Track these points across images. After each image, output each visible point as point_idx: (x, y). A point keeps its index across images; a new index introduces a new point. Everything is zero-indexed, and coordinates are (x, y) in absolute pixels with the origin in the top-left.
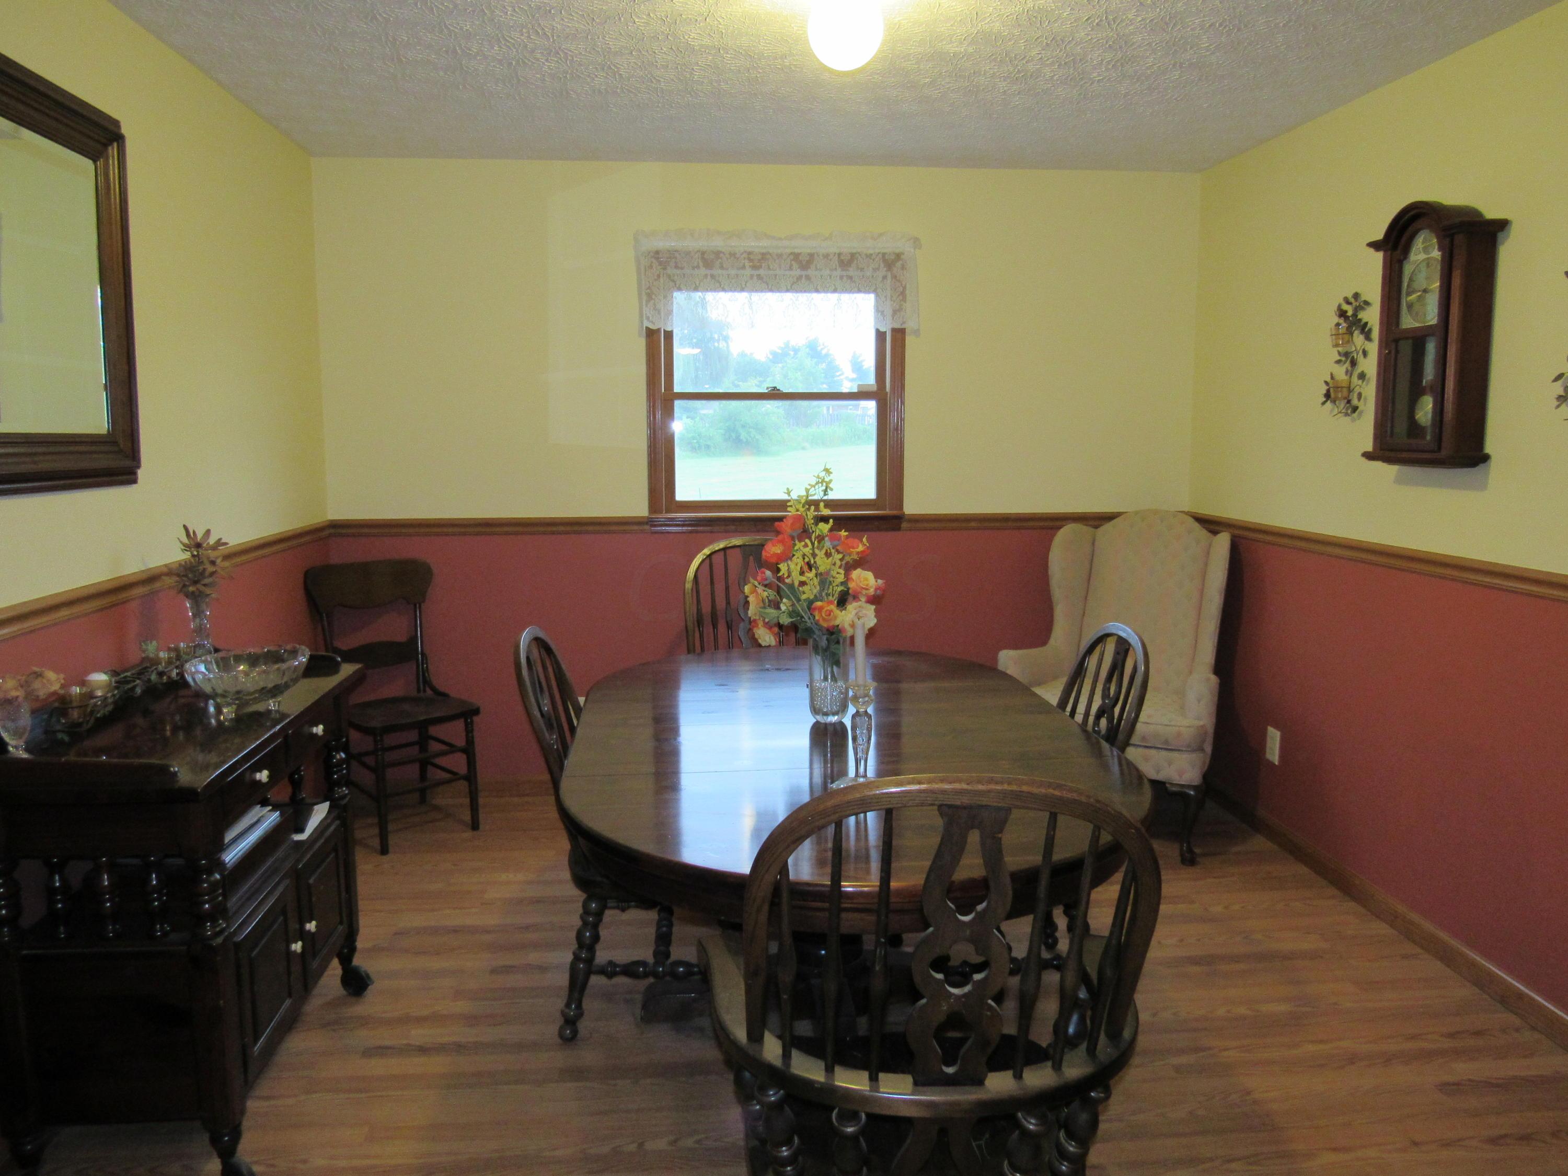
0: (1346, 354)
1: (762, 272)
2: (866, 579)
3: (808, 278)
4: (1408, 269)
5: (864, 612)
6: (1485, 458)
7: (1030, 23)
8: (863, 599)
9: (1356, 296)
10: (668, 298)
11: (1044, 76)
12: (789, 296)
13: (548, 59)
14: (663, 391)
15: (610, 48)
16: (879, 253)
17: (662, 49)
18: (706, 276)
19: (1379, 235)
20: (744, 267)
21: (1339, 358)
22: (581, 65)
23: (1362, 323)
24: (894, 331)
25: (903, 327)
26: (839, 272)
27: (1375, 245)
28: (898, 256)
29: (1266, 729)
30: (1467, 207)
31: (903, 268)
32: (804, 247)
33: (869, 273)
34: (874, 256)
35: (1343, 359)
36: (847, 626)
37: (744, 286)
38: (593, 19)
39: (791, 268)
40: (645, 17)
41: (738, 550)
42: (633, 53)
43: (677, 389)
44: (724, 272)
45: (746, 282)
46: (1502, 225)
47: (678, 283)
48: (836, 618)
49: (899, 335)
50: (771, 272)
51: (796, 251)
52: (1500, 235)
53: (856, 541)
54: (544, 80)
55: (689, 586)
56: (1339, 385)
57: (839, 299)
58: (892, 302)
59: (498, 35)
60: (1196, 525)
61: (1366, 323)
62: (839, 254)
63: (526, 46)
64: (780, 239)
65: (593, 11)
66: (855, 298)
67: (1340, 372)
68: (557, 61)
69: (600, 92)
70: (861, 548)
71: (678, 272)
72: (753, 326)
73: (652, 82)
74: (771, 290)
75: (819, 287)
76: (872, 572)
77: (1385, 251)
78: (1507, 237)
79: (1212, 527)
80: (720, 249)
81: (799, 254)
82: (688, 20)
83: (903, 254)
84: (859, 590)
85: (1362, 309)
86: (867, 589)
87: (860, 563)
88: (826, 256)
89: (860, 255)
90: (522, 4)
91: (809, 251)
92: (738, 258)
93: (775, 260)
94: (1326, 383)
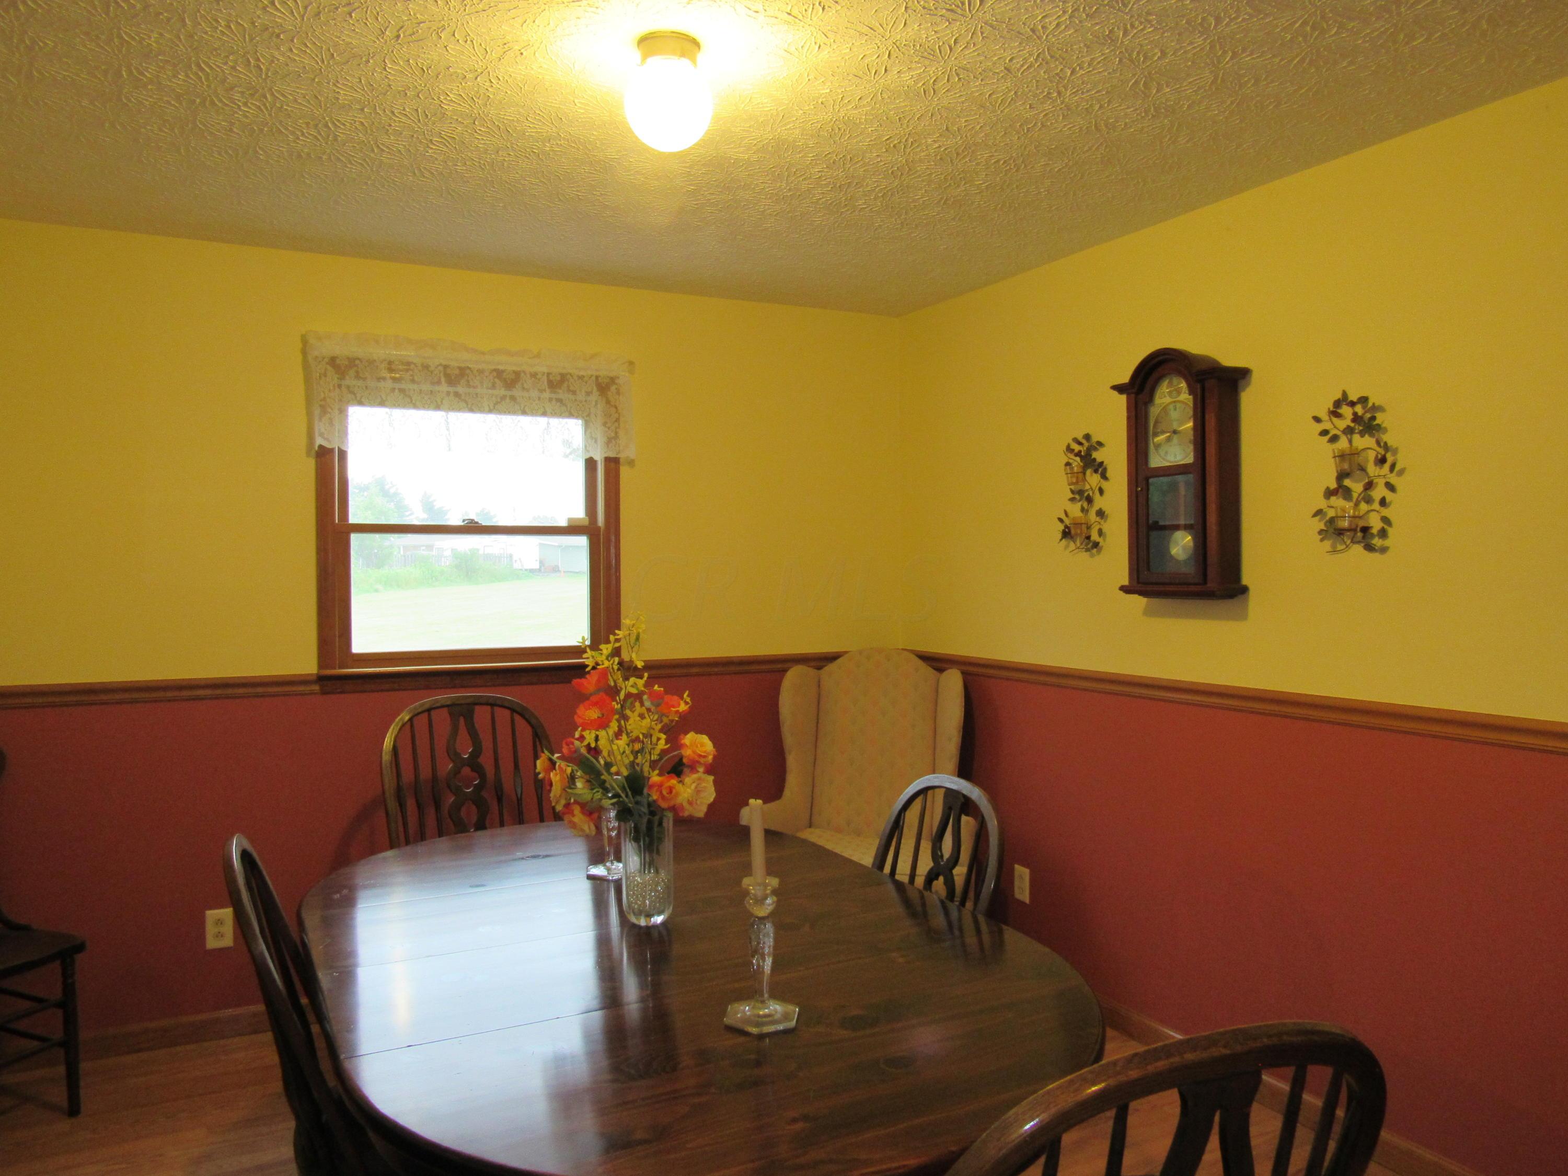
0: (1081, 492)
1: (460, 389)
2: (702, 745)
3: (513, 398)
4: (1154, 411)
5: (704, 785)
6: (1244, 590)
7: (830, 136)
8: (701, 769)
9: (1087, 437)
10: (343, 412)
11: (812, 197)
12: (491, 418)
13: (247, 101)
14: (337, 521)
15: (338, 99)
16: (592, 376)
17: (404, 110)
18: (393, 390)
19: (1125, 378)
20: (439, 383)
21: (1072, 496)
22: (290, 117)
23: (1097, 463)
24: (608, 460)
25: (617, 456)
26: (547, 395)
27: (1119, 389)
28: (613, 380)
29: (1013, 870)
30: (1207, 356)
31: (618, 393)
32: (509, 365)
33: (581, 396)
34: (586, 379)
35: (1077, 497)
36: (685, 804)
37: (440, 403)
38: (333, 55)
39: (494, 387)
40: (402, 63)
41: (446, 709)
42: (366, 110)
43: (353, 519)
44: (415, 387)
45: (442, 399)
46: (1244, 373)
47: (358, 396)
48: (677, 794)
49: (612, 463)
50: (471, 390)
51: (501, 367)
52: (1241, 383)
53: (676, 698)
54: (231, 130)
55: (386, 757)
56: (1079, 522)
57: (548, 423)
58: (607, 429)
59: (190, 59)
60: (920, 663)
61: (1102, 463)
62: (548, 374)
63: (224, 81)
64: (483, 353)
65: (336, 45)
66: (566, 423)
67: (1075, 510)
68: (259, 107)
69: (299, 156)
70: (683, 707)
71: (360, 383)
72: (450, 450)
73: (373, 151)
74: (471, 410)
75: (527, 409)
76: (707, 735)
77: (1128, 394)
78: (1248, 384)
79: (939, 665)
80: (410, 360)
81: (503, 371)
82: (454, 77)
83: (618, 378)
84: (697, 758)
85: (1096, 449)
86: (704, 757)
87: (685, 724)
88: (534, 375)
89: (572, 376)
90: (242, 19)
91: (515, 368)
92: (432, 372)
93: (476, 376)
94: (1061, 520)
